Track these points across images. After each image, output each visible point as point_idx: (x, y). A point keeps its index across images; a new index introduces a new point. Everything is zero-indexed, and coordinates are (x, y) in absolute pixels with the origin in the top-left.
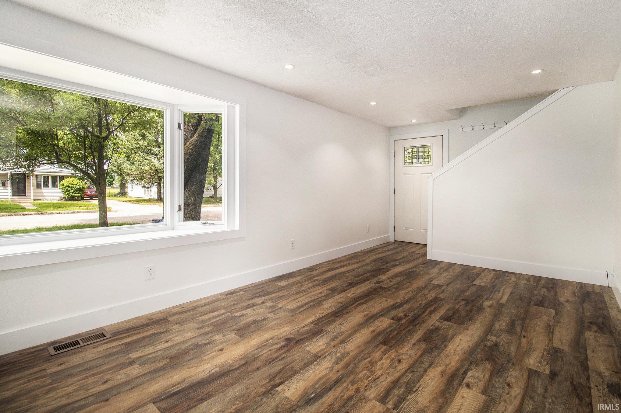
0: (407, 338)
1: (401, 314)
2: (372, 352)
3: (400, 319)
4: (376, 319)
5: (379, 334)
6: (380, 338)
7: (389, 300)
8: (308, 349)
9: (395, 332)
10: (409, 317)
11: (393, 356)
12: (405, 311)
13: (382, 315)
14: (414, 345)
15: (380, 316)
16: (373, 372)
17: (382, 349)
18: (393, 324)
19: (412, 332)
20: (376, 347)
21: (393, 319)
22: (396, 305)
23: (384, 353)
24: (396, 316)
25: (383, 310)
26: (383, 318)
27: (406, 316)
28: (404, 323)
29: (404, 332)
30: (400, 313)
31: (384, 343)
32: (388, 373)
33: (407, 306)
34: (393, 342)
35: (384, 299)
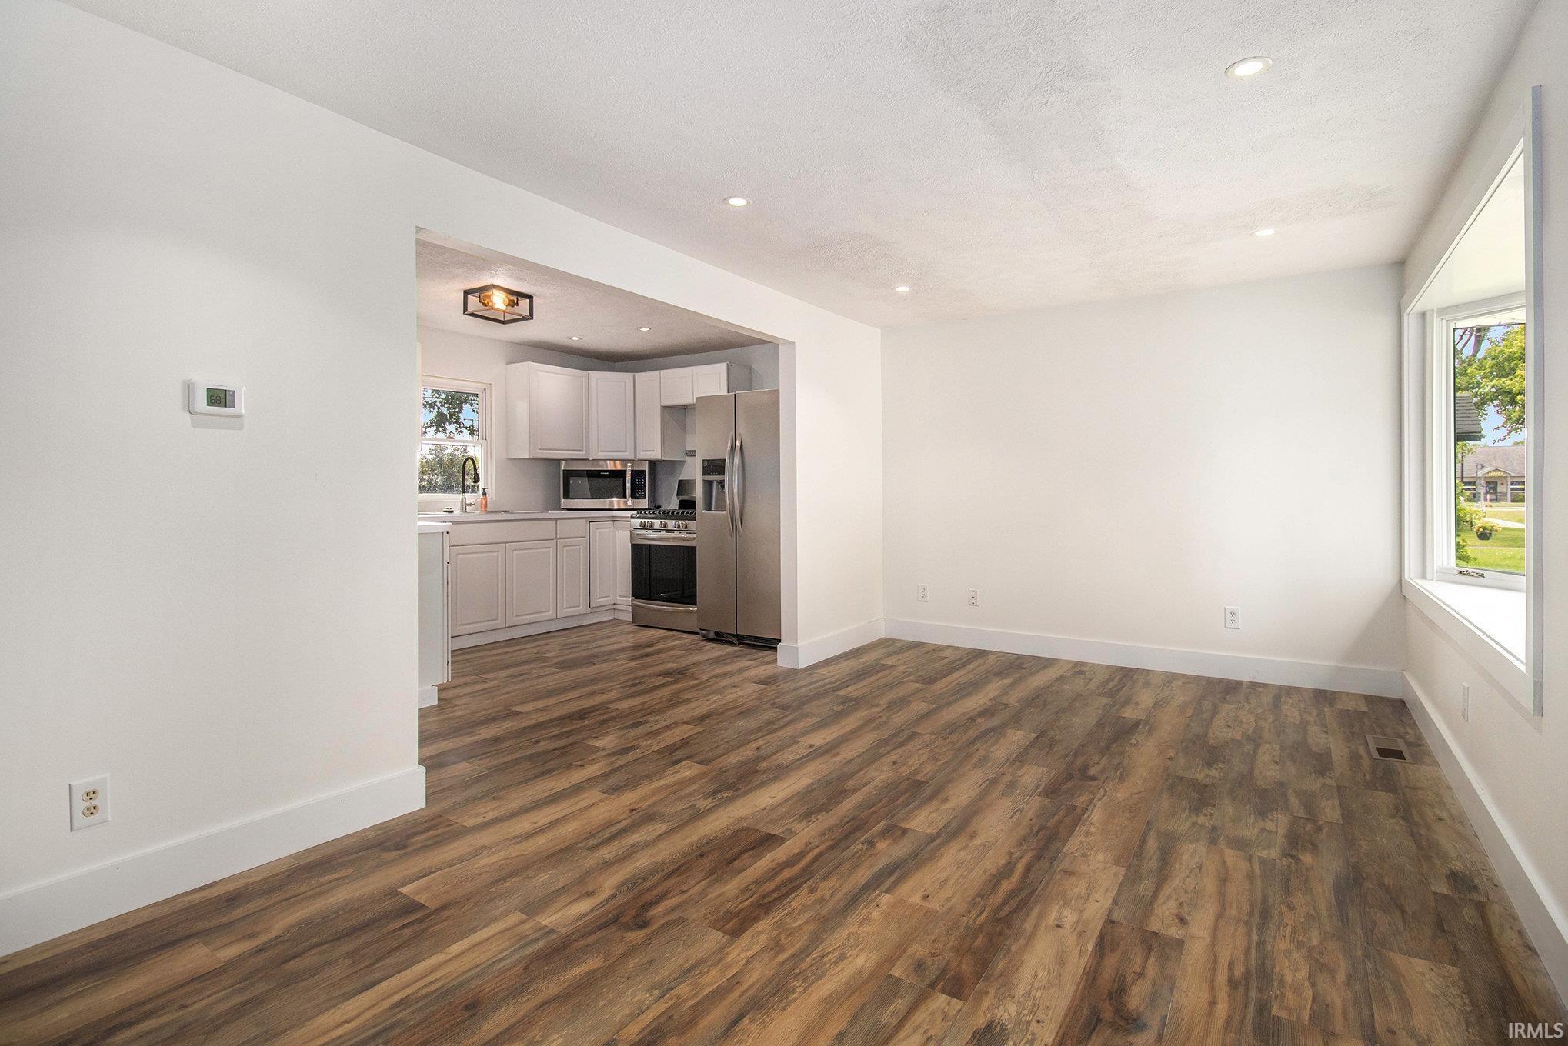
0: (877, 794)
1: (882, 845)
2: (938, 771)
3: (886, 832)
4: (945, 827)
5: (932, 797)
6: (928, 791)
7: (916, 899)
8: (1041, 770)
9: (899, 802)
10: (862, 839)
11: (904, 768)
12: (871, 856)
13: (932, 839)
14: (866, 784)
15: (938, 835)
16: (931, 751)
17: (922, 774)
18: (904, 819)
19: (866, 805)
20: (932, 778)
21: (905, 831)
22: (892, 879)
23: (918, 771)
24: (896, 841)
25: (932, 857)
26: (928, 831)
27: (871, 843)
28: (879, 822)
29: (880, 805)
30: (888, 851)
31: (920, 784)
32: (910, 751)
33: (863, 875)
34: (904, 786)
35: (934, 905)
